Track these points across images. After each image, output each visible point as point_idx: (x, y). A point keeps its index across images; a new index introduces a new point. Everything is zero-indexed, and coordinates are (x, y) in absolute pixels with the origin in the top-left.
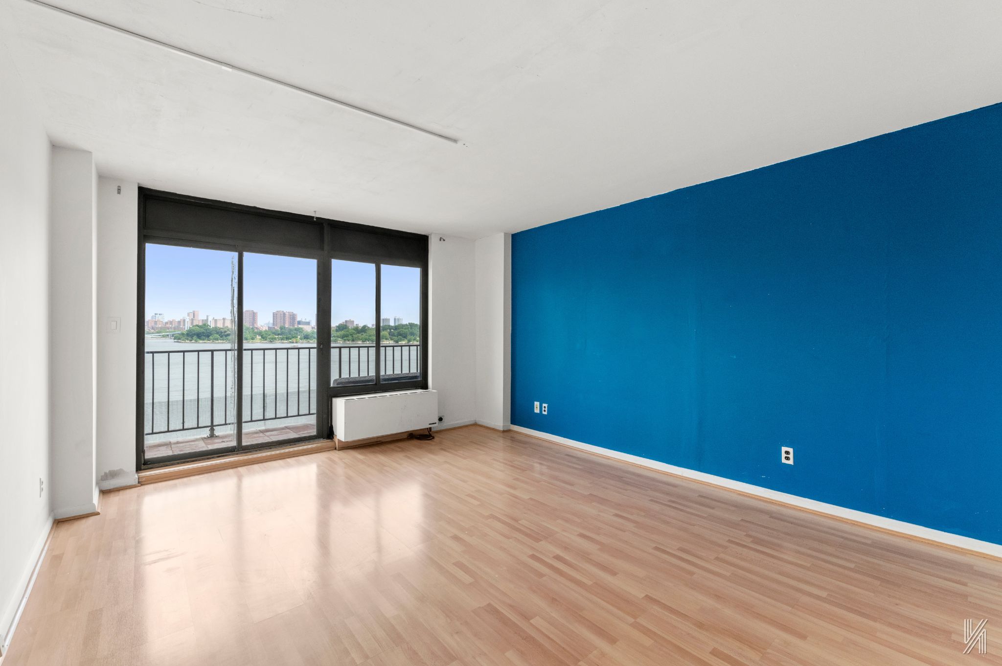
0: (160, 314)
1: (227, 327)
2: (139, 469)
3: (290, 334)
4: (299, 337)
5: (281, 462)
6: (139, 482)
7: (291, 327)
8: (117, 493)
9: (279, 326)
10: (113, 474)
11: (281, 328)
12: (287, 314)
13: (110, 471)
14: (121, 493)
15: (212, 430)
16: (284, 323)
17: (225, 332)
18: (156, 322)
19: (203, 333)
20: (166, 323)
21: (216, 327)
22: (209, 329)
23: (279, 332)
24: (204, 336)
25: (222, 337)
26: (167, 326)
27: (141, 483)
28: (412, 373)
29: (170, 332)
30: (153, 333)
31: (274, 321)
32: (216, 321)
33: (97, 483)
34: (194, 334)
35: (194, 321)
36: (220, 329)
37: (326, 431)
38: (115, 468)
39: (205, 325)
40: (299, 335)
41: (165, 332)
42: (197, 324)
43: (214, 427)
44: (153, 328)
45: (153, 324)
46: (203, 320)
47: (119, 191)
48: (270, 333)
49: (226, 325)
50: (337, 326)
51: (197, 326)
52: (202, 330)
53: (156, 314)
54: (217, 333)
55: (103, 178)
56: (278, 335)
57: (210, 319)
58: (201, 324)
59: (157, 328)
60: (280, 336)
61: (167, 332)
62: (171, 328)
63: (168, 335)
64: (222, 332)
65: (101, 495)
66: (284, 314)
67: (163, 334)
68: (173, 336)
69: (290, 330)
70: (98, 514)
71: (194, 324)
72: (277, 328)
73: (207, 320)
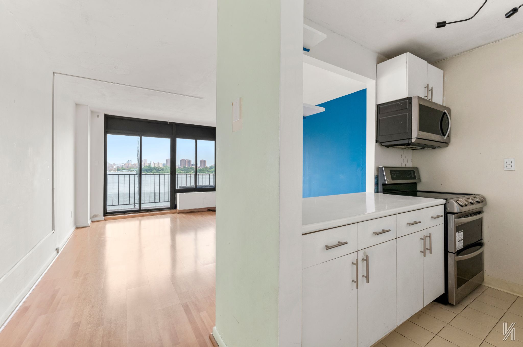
0: (130, 161)
1: (160, 167)
2: (104, 215)
3: (188, 170)
4: (192, 172)
5: (155, 216)
6: (104, 219)
7: (189, 167)
8: (97, 222)
9: (183, 166)
10: (96, 216)
11: (184, 168)
12: (187, 160)
13: (95, 215)
14: (98, 222)
15: (135, 205)
16: (185, 165)
17: (159, 169)
18: (128, 165)
19: (149, 169)
20: (133, 165)
21: (155, 167)
22: (151, 168)
23: (183, 169)
24: (149, 171)
25: (157, 171)
26: (133, 166)
27: (105, 220)
28: (211, 185)
29: (134, 169)
30: (127, 169)
31: (181, 164)
32: (155, 164)
33: (90, 218)
34: (145, 170)
35: (145, 164)
36: (156, 167)
37: (174, 206)
38: (96, 214)
39: (149, 166)
40: (192, 171)
41: (132, 169)
42: (147, 165)
43: (136, 205)
44: (127, 167)
45: (127, 165)
46: (149, 163)
47: (98, 116)
48: (179, 170)
49: (159, 166)
50: (210, 167)
51: (146, 166)
52: (149, 168)
53: (128, 161)
54: (155, 170)
55: (92, 112)
56: (183, 170)
57: (152, 163)
58: (148, 165)
59: (129, 167)
60: (183, 171)
61: (133, 169)
62: (135, 167)
63: (134, 170)
64: (157, 169)
65: (92, 222)
66: (185, 160)
67: (132, 170)
68: (136, 171)
69: (188, 168)
70: (89, 227)
71: (145, 165)
72: (182, 167)
73: (151, 164)
